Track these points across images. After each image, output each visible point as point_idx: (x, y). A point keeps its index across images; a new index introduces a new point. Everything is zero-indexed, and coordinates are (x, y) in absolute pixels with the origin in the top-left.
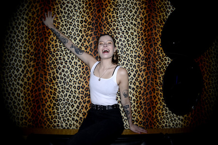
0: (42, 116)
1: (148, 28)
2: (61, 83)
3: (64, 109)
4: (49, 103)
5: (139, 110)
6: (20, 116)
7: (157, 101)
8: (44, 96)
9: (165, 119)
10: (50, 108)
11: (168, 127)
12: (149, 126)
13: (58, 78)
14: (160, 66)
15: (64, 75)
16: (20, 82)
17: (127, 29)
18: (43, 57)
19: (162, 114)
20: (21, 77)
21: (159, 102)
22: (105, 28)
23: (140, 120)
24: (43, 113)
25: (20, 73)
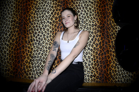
0: (21, 69)
1: (102, 5)
2: (36, 44)
3: (37, 64)
4: (26, 59)
5: (96, 67)
6: (5, 68)
7: (110, 60)
8: (23, 54)
9: (117, 75)
10: (27, 63)
11: (120, 82)
12: (105, 81)
13: (34, 40)
14: (112, 33)
15: (39, 38)
16: (7, 43)
17: (86, 6)
18: (25, 25)
19: (115, 71)
20: (8, 39)
21: (112, 61)
22: (70, 5)
23: (97, 75)
24: (22, 66)
25: (8, 37)
